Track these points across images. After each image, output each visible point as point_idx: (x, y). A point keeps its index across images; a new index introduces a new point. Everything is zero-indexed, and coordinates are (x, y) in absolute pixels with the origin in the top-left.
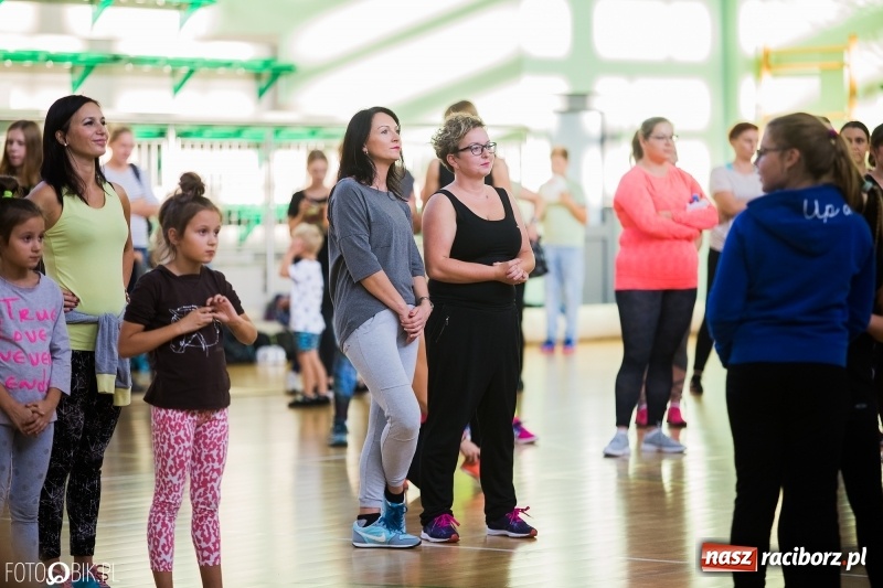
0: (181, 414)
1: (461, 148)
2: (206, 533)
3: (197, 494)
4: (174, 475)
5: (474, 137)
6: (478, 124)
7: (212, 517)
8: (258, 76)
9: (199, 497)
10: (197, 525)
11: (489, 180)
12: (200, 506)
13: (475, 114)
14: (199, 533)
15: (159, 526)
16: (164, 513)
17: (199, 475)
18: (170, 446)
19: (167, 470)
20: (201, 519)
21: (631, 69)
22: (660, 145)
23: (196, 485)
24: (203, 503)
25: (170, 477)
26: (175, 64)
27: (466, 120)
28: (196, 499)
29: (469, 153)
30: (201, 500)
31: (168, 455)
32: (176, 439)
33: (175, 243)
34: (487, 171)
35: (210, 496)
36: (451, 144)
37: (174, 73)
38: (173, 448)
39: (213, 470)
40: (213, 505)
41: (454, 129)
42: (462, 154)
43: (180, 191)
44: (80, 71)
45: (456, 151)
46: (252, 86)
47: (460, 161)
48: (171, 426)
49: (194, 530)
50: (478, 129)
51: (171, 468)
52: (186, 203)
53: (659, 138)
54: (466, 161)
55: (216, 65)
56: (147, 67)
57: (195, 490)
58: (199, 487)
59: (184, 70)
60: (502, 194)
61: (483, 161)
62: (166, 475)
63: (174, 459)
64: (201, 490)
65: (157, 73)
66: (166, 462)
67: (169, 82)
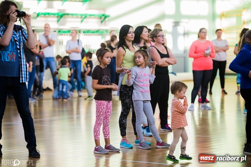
0: (104, 102)
1: (157, 36)
2: (106, 130)
3: (104, 121)
4: (102, 116)
5: (160, 33)
6: (161, 30)
7: (108, 126)
8: (101, 18)
9: (105, 121)
10: (104, 129)
11: (163, 44)
12: (105, 124)
13: (161, 28)
14: (104, 130)
15: (98, 129)
16: (99, 126)
17: (105, 116)
18: (102, 109)
19: (101, 115)
20: (105, 127)
21: (189, 17)
22: (203, 34)
23: (104, 119)
24: (106, 123)
25: (101, 117)
26: (82, 15)
27: (159, 29)
28: (104, 122)
29: (159, 37)
30: (105, 122)
31: (101, 112)
32: (103, 108)
33: (101, 60)
34: (163, 42)
35: (108, 121)
36: (155, 35)
37: (81, 17)
38: (103, 110)
39: (109, 115)
40: (108, 123)
41: (156, 31)
42: (158, 37)
43: (101, 47)
44: (60, 17)
45: (156, 37)
46: (99, 21)
47: (157, 39)
48: (102, 105)
49: (103, 130)
50: (161, 31)
51: (102, 115)
52: (103, 50)
53: (203, 33)
54: (159, 39)
55: (91, 15)
56: (75, 16)
57: (104, 120)
58: (105, 119)
59: (84, 17)
60: (166, 47)
61: (163, 39)
62: (100, 117)
63: (102, 113)
64: (106, 120)
65: (77, 17)
66: (101, 113)
67: (80, 20)
